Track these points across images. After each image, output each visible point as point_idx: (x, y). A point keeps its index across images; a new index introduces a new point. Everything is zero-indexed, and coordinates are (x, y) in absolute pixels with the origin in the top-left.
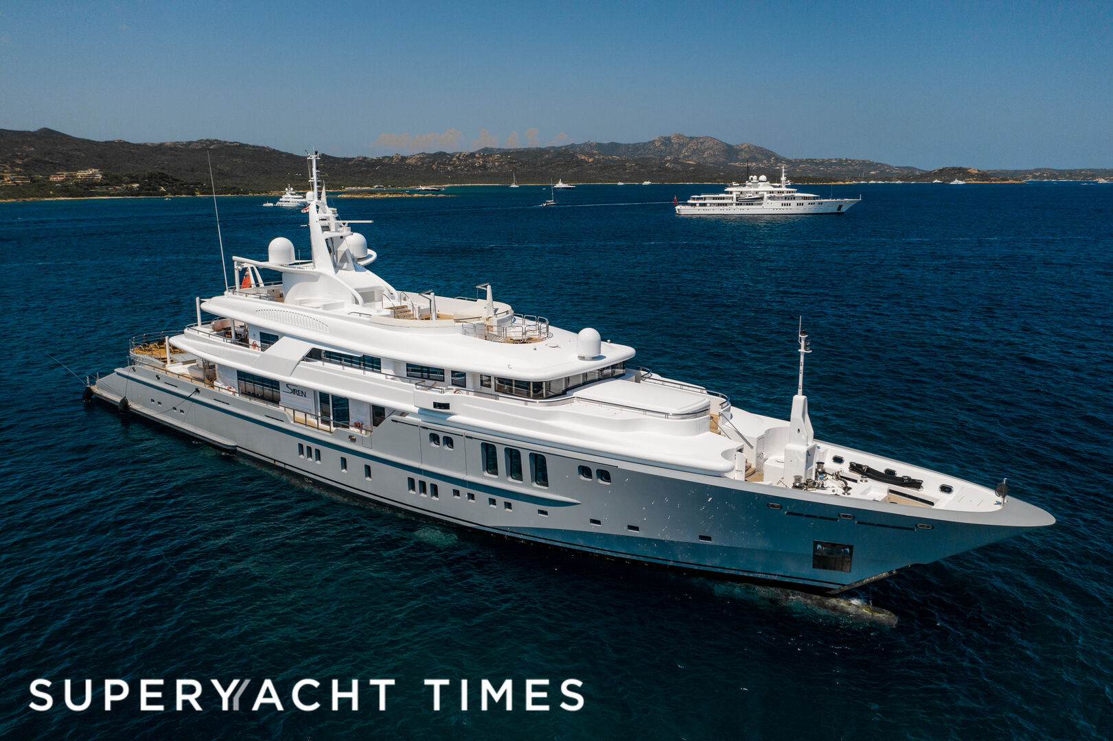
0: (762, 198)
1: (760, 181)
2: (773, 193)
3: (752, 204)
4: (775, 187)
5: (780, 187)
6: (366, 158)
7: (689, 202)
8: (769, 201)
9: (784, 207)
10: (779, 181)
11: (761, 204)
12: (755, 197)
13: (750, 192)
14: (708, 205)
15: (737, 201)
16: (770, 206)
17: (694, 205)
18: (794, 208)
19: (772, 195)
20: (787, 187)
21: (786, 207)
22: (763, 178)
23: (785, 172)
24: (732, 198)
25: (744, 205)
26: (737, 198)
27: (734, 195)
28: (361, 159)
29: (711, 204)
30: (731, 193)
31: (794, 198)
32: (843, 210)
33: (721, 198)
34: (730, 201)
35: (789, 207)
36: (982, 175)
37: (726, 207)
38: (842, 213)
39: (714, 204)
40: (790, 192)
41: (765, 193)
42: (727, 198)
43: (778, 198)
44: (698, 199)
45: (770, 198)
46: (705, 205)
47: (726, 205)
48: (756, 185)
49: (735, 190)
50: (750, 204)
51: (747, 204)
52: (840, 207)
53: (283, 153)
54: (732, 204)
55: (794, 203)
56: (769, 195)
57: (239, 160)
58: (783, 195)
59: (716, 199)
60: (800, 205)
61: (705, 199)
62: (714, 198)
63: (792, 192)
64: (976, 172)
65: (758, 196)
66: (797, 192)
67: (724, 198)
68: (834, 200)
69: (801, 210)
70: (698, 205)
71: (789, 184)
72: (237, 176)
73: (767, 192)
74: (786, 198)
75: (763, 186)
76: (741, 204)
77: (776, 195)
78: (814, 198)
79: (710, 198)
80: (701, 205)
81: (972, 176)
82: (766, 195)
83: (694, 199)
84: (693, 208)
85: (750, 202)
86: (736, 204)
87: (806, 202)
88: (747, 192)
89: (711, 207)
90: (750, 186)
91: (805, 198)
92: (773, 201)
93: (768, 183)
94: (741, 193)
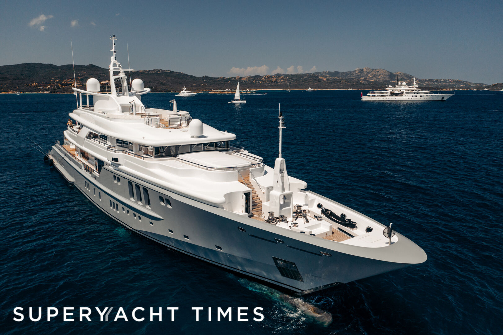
0: (403, 93)
1: (402, 85)
2: (408, 90)
3: (398, 96)
4: (410, 88)
5: (412, 88)
6: (224, 78)
7: (367, 94)
8: (406, 94)
9: (413, 97)
10: (413, 85)
11: (402, 96)
12: (399, 92)
13: (397, 90)
16: (406, 97)
17: (369, 96)
18: (418, 98)
19: (408, 91)
20: (416, 88)
21: (415, 97)
22: (404, 83)
23: (415, 81)
24: (388, 93)
25: (394, 96)
26: (390, 93)
27: (389, 92)
28: (222, 78)
29: (377, 95)
30: (388, 90)
31: (419, 93)
32: (445, 99)
33: (383, 93)
34: (387, 94)
35: (416, 97)
37: (384, 97)
38: (444, 101)
39: (379, 95)
40: (417, 90)
41: (404, 91)
42: (386, 93)
43: (411, 93)
44: (372, 93)
45: (407, 93)
46: (375, 96)
47: (385, 96)
48: (400, 87)
49: (390, 89)
50: (397, 96)
51: (395, 96)
52: (443, 98)
53: (188, 75)
54: (387, 96)
55: (418, 95)
56: (406, 92)
57: (169, 78)
58: (413, 92)
59: (380, 93)
60: (422, 96)
61: (375, 93)
62: (379, 93)
63: (418, 90)
65: (400, 92)
66: (421, 90)
67: (384, 93)
68: (440, 94)
69: (422, 99)
71: (417, 86)
72: (169, 85)
73: (405, 90)
74: (415, 93)
75: (404, 87)
76: (392, 96)
77: (410, 91)
78: (430, 93)
79: (377, 93)
80: (373, 96)
82: (405, 92)
83: (370, 93)
84: (369, 97)
85: (397, 95)
86: (390, 96)
87: (425, 95)
88: (395, 90)
89: (377, 97)
90: (397, 87)
91: (424, 93)
92: (408, 95)
93: (407, 86)
94: (393, 90)
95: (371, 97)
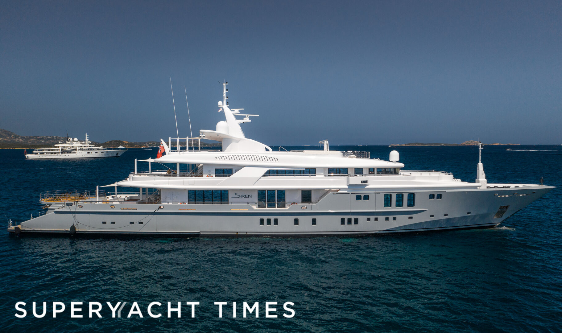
0: (76, 150)
1: (74, 141)
2: (82, 147)
3: (71, 153)
4: (82, 144)
5: (85, 144)
7: (33, 152)
8: (80, 151)
9: (88, 154)
10: (85, 141)
11: (75, 153)
12: (72, 149)
13: (69, 146)
14: (45, 153)
15: (62, 151)
16: (80, 154)
17: (37, 154)
18: (93, 154)
20: (89, 144)
21: (89, 154)
22: (76, 139)
23: (87, 137)
24: (59, 150)
25: (66, 153)
27: (60, 148)
29: (46, 153)
30: (58, 147)
31: (93, 150)
32: (119, 155)
33: (53, 150)
34: (58, 151)
35: (90, 154)
36: (130, 144)
37: (55, 155)
38: (119, 157)
39: (49, 153)
40: (91, 147)
41: (77, 147)
42: (56, 150)
43: (85, 149)
44: (39, 150)
45: (80, 150)
46: (43, 153)
47: (56, 153)
48: (72, 143)
49: (61, 146)
50: (69, 153)
51: (68, 153)
52: (117, 154)
54: (59, 153)
55: (93, 152)
56: (80, 148)
58: (87, 148)
59: (50, 150)
60: (97, 153)
61: (43, 150)
62: (48, 150)
63: (92, 147)
64: (127, 142)
65: (73, 149)
66: (95, 146)
68: (114, 150)
69: (97, 155)
70: (39, 153)
71: (90, 143)
74: (89, 150)
75: (76, 143)
76: (64, 153)
78: (104, 149)
79: (46, 150)
80: (41, 153)
81: (126, 144)
82: (78, 148)
83: (36, 150)
84: (36, 155)
85: (69, 152)
86: (62, 153)
87: (100, 151)
88: (67, 147)
89: (47, 155)
90: (69, 144)
91: (99, 149)
92: (82, 151)
93: (79, 142)
94: (64, 147)
95: (39, 155)
